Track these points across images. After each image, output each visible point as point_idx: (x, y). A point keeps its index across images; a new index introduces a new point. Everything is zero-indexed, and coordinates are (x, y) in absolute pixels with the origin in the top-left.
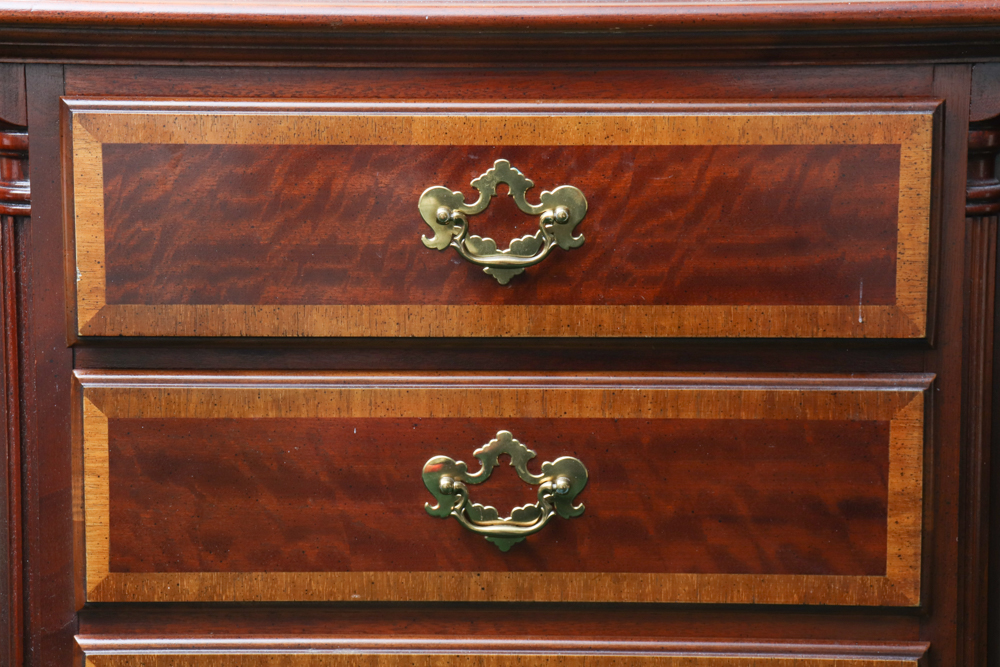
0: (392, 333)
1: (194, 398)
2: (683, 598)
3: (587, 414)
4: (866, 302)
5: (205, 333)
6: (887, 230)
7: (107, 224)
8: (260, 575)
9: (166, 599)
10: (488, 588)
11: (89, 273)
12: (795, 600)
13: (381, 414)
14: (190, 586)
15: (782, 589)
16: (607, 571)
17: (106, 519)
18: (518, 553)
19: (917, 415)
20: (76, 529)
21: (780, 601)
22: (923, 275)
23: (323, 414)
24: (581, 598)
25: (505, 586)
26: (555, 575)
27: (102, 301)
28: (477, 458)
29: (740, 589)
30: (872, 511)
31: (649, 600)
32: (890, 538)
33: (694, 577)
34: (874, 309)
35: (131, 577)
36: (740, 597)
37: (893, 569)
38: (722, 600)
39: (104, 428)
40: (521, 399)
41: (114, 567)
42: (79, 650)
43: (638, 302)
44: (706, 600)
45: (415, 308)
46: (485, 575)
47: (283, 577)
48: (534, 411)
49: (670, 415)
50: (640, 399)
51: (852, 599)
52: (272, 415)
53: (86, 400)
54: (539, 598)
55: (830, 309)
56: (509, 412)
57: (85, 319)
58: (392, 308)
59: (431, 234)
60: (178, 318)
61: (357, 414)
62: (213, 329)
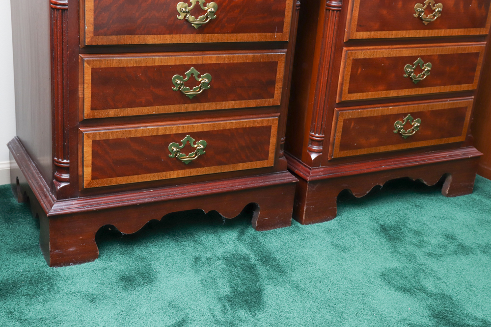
0: (168, 43)
1: (115, 62)
2: (231, 108)
3: (212, 62)
4: (277, 32)
5: (120, 44)
6: (282, 13)
7: (94, 12)
8: (130, 109)
9: (105, 117)
10: (186, 108)
11: (89, 28)
12: (255, 106)
13: (163, 64)
14: (112, 113)
15: (252, 103)
16: (214, 102)
17: (90, 96)
18: (196, 99)
19: (284, 60)
20: (81, 100)
21: (251, 106)
22: (289, 25)
23: (148, 65)
24: (208, 109)
25: (191, 107)
26: (202, 104)
27: (92, 35)
28: (185, 75)
29: (243, 104)
30: (272, 83)
31: (223, 108)
32: (276, 89)
33: (234, 102)
34: (279, 34)
35: (96, 111)
36: (243, 106)
37: (276, 96)
38: (239, 107)
39: (90, 71)
40: (197, 59)
41: (92, 109)
42: (82, 132)
43: (227, 33)
44: (236, 107)
45: (174, 36)
46: (186, 105)
47: (136, 109)
48: (200, 62)
49: (231, 62)
50: (225, 58)
51: (266, 105)
52: (135, 65)
53: (85, 63)
54: (198, 110)
55: (269, 34)
56: (194, 63)
57: (87, 40)
58: (168, 36)
59: (179, 15)
60: (114, 40)
61: (156, 64)
62: (122, 42)
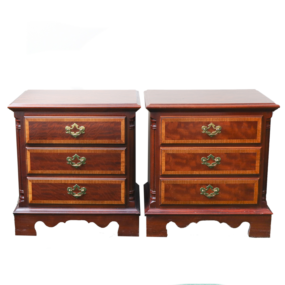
0: (62, 143)
1: (40, 150)
2: (97, 173)
3: (86, 152)
4: (118, 140)
5: (41, 143)
6: (120, 131)
7: (29, 131)
8: (48, 171)
9: (37, 173)
10: (75, 172)
11: (27, 136)
12: (110, 173)
13: (61, 152)
14: (40, 172)
15: (109, 172)
16: (88, 170)
17: (30, 164)
18: (78, 168)
19: (124, 152)
20: (27, 165)
21: (109, 174)
22: (124, 136)
23: (55, 152)
24: (86, 173)
25: (77, 172)
26: (82, 171)
27: (29, 139)
28: (73, 157)
29: (104, 172)
30: (119, 163)
31: (94, 174)
32: (121, 166)
33: (99, 171)
34: (119, 140)
35: (33, 171)
36: (104, 173)
37: (122, 170)
38: (102, 174)
39: (29, 154)
40: (78, 150)
41: (31, 170)
42: (27, 179)
43: (91, 139)
44: (100, 174)
45: (65, 140)
46: (74, 171)
47: (51, 171)
48: (80, 152)
49: (95, 152)
50: (92, 150)
51: (117, 173)
52: (49, 152)
53: (27, 151)
54: (81, 173)
55: (114, 140)
56: (77, 152)
57: (27, 141)
58: (62, 140)
59: (67, 132)
60: (38, 141)
61: (59, 152)
62: (42, 143)
